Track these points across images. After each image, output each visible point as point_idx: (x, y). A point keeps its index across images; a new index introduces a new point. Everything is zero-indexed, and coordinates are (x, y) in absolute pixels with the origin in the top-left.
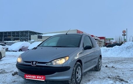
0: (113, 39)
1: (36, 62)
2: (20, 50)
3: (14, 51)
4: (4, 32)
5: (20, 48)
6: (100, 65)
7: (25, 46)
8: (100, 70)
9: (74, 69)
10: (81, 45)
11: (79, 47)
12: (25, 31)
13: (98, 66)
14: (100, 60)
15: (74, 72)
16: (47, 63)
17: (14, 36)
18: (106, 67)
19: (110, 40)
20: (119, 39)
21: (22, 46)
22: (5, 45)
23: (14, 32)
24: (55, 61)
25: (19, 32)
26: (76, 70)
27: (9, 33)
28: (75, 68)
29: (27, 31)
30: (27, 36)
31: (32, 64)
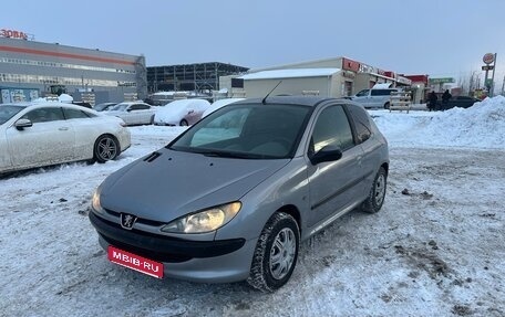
0: (451, 80)
1: (134, 217)
2: (183, 122)
3: (167, 125)
4: (158, 68)
5: (183, 117)
6: (381, 195)
7: (197, 110)
8: (378, 209)
9: (260, 241)
10: (302, 149)
11: (291, 155)
12: (208, 64)
13: (374, 198)
14: (381, 178)
15: (263, 253)
16: (164, 223)
17: (180, 77)
18: (405, 193)
19: (441, 83)
20: (472, 80)
21: (190, 109)
22: (148, 108)
23: (180, 68)
24: (190, 218)
25: (192, 66)
26: (269, 245)
27: (170, 69)
28: (264, 239)
29: (214, 64)
30: (214, 77)
31: (124, 222)
